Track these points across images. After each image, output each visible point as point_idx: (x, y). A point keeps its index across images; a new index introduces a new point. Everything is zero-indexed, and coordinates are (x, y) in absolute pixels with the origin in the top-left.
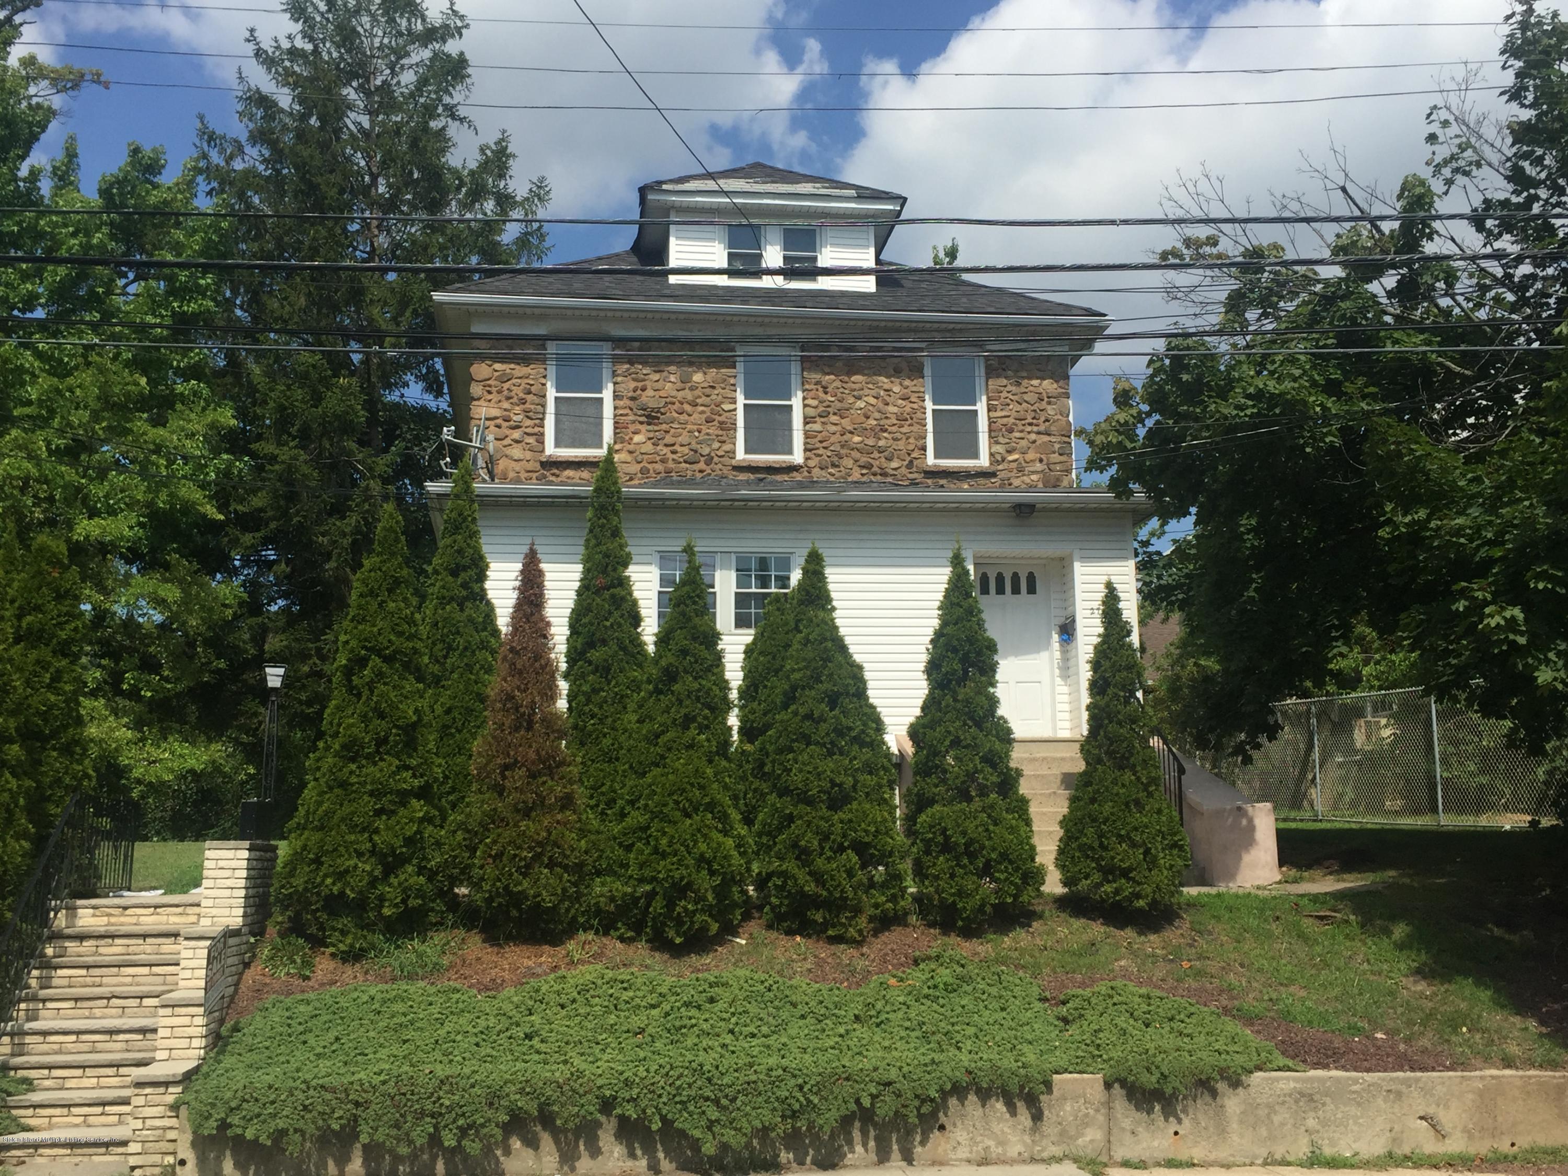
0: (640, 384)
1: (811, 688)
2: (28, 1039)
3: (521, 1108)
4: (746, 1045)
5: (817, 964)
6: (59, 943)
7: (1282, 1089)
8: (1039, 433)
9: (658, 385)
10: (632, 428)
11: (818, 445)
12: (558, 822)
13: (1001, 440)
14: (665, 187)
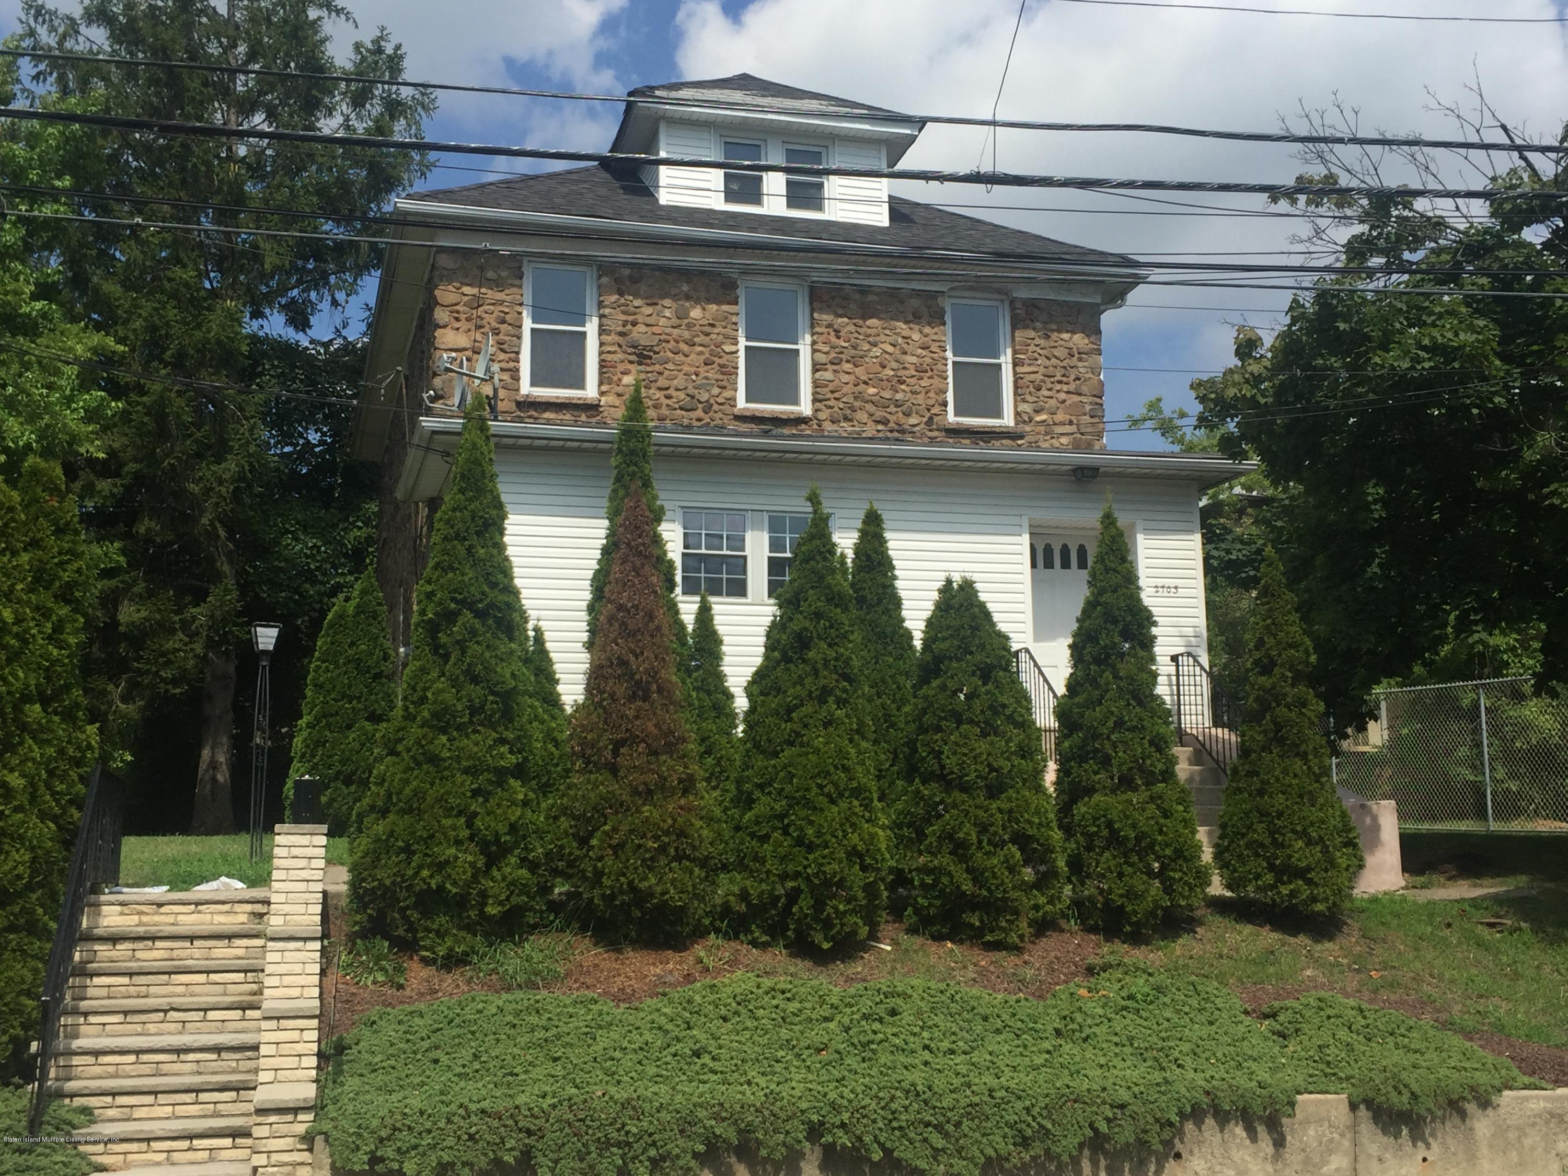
0: (630, 318)
1: (959, 660)
2: (76, 1060)
3: (720, 1136)
4: (951, 1063)
5: (980, 973)
6: (88, 946)
7: (1532, 1110)
8: (1068, 392)
9: (650, 320)
10: (621, 368)
11: (829, 395)
12: (681, 808)
13: (1028, 398)
14: (657, 93)
